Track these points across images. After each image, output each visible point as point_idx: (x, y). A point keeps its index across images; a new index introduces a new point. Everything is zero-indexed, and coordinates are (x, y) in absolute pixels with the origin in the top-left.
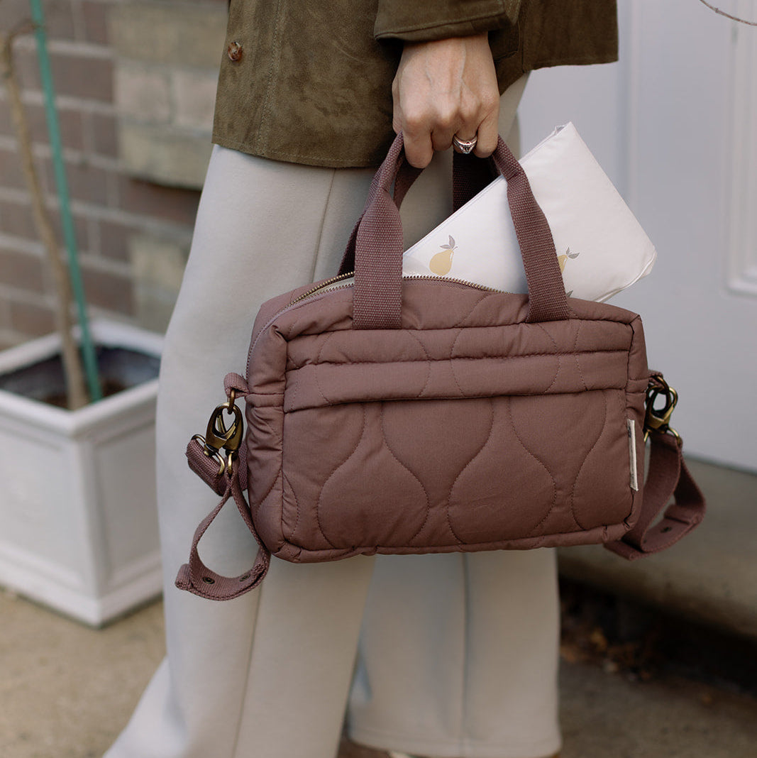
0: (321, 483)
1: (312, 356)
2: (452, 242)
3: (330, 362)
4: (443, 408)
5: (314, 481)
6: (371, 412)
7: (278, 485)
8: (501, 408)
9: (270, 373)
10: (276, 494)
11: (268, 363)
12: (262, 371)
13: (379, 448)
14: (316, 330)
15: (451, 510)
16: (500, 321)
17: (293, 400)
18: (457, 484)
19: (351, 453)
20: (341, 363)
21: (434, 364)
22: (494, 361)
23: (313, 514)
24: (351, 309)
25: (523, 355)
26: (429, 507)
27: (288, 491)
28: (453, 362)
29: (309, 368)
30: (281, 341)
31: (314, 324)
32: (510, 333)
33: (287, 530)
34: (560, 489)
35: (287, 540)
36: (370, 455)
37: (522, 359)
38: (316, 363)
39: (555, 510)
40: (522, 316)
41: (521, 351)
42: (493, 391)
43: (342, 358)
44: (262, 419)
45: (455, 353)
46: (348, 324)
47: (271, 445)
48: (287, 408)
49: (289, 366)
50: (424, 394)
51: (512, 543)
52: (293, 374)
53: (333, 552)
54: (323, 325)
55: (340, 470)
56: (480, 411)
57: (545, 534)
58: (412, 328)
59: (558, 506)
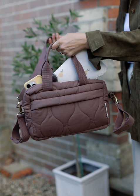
0: (40, 124)
1: (35, 98)
2: (63, 70)
3: (39, 99)
4: (64, 106)
5: (39, 124)
6: (49, 108)
7: (32, 125)
8: (76, 104)
9: (27, 103)
10: (32, 127)
11: (26, 101)
12: (25, 103)
14: (35, 93)
15: (68, 127)
16: (74, 86)
18: (69, 122)
19: (46, 118)
20: (41, 99)
21: (61, 97)
22: (74, 95)
23: (40, 131)
24: (42, 87)
25: (80, 93)
26: (64, 127)
27: (34, 127)
28: (65, 96)
29: (35, 101)
30: (28, 96)
31: (35, 92)
32: (76, 88)
33: (35, 134)
34: (91, 120)
35: (35, 137)
36: (50, 117)
37: (79, 94)
38: (37, 99)
39: (91, 124)
40: (78, 84)
41: (79, 92)
42: (74, 101)
44: (27, 112)
45: (65, 94)
46: (42, 91)
47: (29, 117)
48: (32, 109)
49: (31, 101)
50: (59, 104)
51: (83, 132)
52: (32, 102)
53: (46, 138)
54: (37, 92)
55: (44, 121)
56: (72, 106)
57: (90, 129)
58: (55, 90)
59: (91, 123)
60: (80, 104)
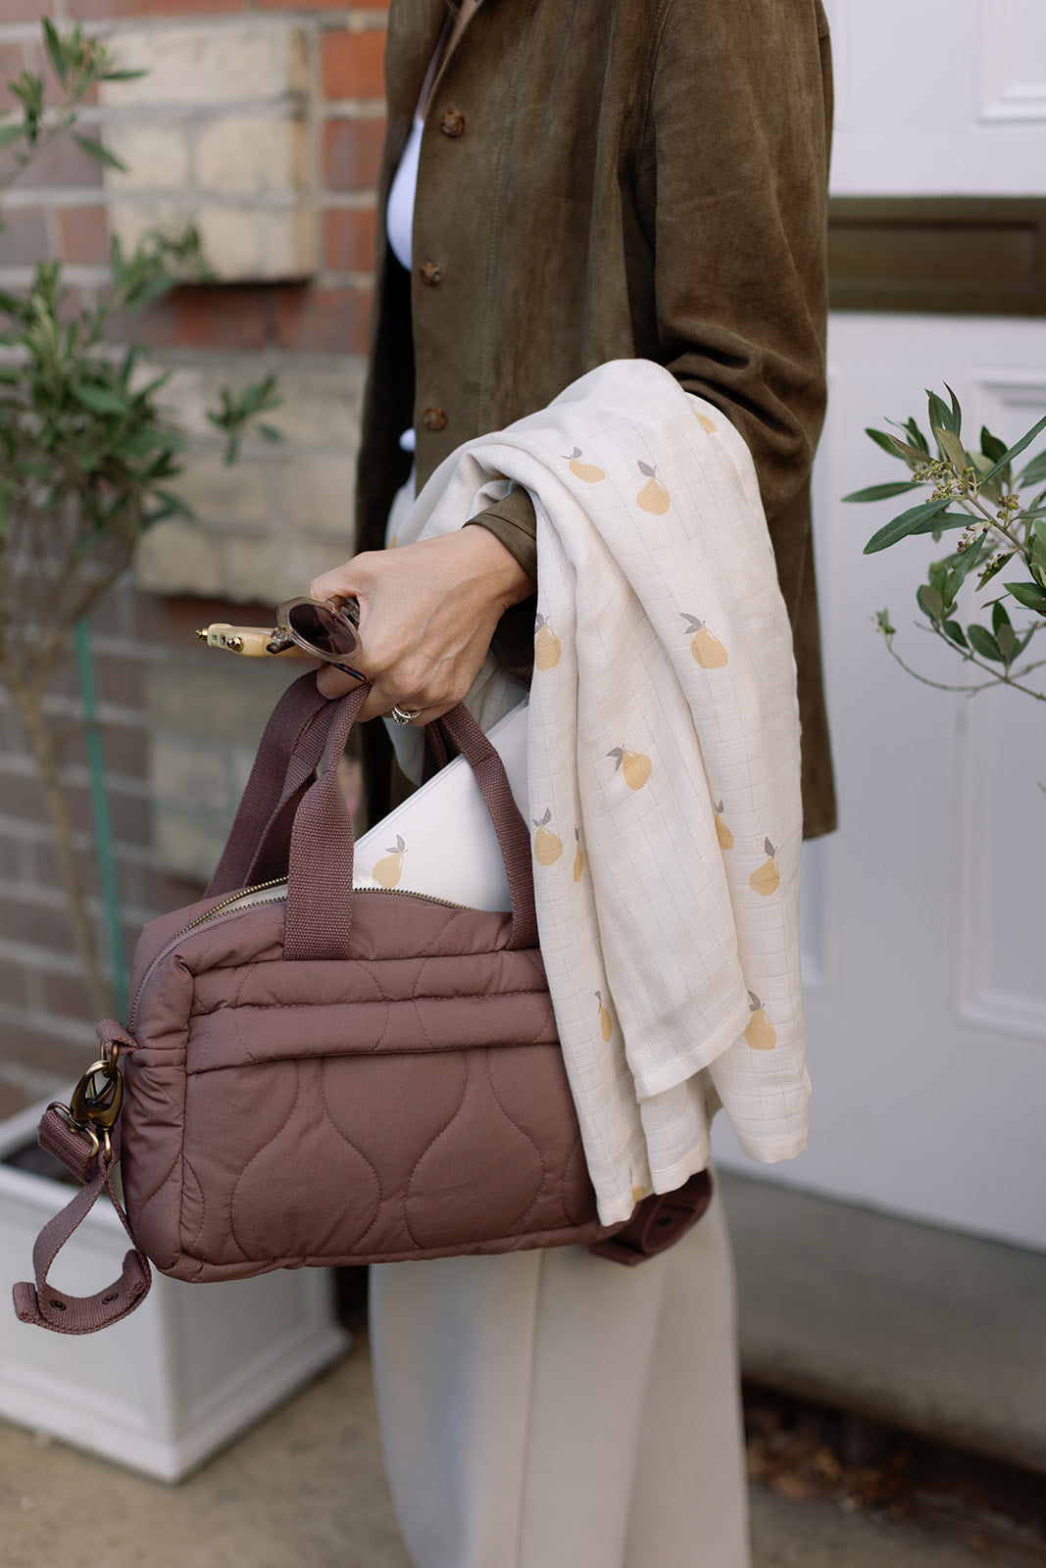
0: (239, 1170)
1: (229, 998)
2: (401, 844)
3: (253, 1005)
4: (404, 1064)
5: (229, 1167)
6: (308, 1072)
7: (177, 1174)
8: (477, 1062)
9: (170, 1020)
10: (172, 1188)
11: (167, 1006)
12: (159, 1018)
13: (319, 1121)
14: (233, 962)
15: (410, 1203)
16: (474, 949)
17: (201, 1056)
18: (419, 1168)
19: (281, 1128)
20: (267, 1006)
21: (392, 1006)
22: (469, 1001)
23: (225, 1213)
24: (282, 933)
25: (504, 993)
26: (381, 1199)
27: (191, 1182)
28: (417, 1003)
29: (224, 1013)
30: (187, 976)
31: (232, 954)
32: (488, 963)
33: (187, 1237)
34: (549, 1171)
35: (185, 1251)
36: (307, 1129)
37: (504, 999)
38: (235, 1006)
39: (542, 1199)
40: (501, 942)
41: (502, 989)
42: (470, 1041)
43: (269, 999)
44: (156, 1083)
45: (419, 990)
46: (277, 952)
47: (166, 1118)
48: (192, 1067)
49: (197, 1010)
50: (380, 1046)
51: (483, 1245)
52: (202, 1022)
53: (249, 1265)
54: (245, 955)
55: (264, 1152)
56: (451, 1066)
57: (526, 1232)
58: (362, 958)
59: (545, 1193)
60: (501, 1062)
